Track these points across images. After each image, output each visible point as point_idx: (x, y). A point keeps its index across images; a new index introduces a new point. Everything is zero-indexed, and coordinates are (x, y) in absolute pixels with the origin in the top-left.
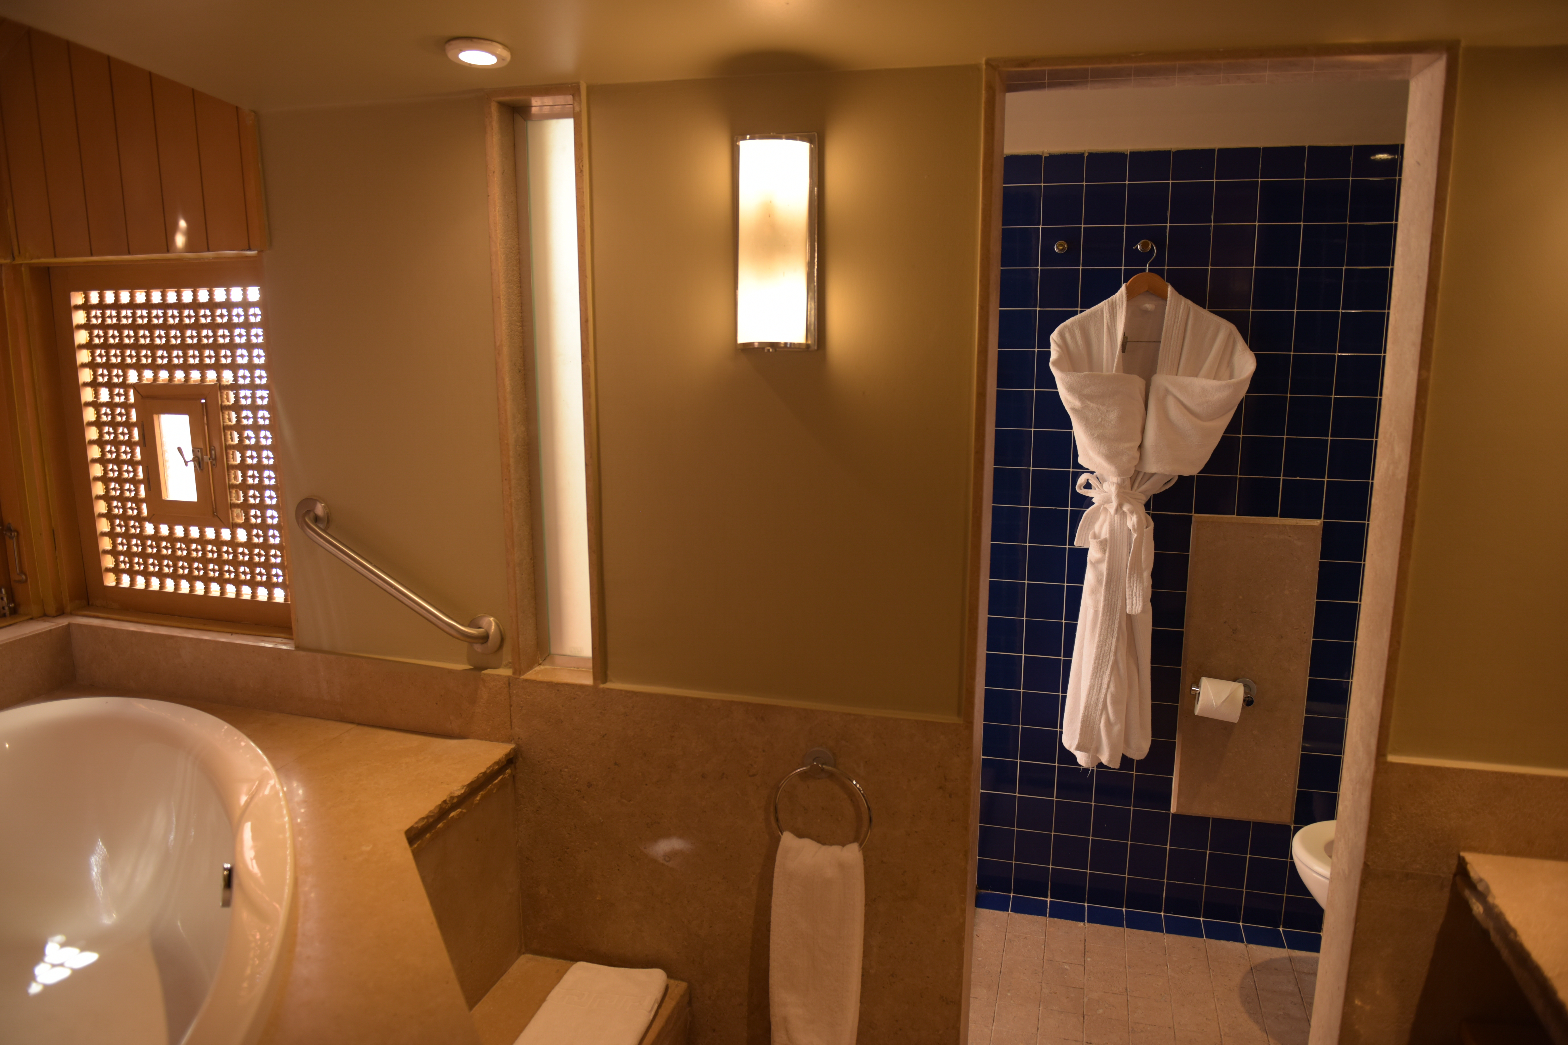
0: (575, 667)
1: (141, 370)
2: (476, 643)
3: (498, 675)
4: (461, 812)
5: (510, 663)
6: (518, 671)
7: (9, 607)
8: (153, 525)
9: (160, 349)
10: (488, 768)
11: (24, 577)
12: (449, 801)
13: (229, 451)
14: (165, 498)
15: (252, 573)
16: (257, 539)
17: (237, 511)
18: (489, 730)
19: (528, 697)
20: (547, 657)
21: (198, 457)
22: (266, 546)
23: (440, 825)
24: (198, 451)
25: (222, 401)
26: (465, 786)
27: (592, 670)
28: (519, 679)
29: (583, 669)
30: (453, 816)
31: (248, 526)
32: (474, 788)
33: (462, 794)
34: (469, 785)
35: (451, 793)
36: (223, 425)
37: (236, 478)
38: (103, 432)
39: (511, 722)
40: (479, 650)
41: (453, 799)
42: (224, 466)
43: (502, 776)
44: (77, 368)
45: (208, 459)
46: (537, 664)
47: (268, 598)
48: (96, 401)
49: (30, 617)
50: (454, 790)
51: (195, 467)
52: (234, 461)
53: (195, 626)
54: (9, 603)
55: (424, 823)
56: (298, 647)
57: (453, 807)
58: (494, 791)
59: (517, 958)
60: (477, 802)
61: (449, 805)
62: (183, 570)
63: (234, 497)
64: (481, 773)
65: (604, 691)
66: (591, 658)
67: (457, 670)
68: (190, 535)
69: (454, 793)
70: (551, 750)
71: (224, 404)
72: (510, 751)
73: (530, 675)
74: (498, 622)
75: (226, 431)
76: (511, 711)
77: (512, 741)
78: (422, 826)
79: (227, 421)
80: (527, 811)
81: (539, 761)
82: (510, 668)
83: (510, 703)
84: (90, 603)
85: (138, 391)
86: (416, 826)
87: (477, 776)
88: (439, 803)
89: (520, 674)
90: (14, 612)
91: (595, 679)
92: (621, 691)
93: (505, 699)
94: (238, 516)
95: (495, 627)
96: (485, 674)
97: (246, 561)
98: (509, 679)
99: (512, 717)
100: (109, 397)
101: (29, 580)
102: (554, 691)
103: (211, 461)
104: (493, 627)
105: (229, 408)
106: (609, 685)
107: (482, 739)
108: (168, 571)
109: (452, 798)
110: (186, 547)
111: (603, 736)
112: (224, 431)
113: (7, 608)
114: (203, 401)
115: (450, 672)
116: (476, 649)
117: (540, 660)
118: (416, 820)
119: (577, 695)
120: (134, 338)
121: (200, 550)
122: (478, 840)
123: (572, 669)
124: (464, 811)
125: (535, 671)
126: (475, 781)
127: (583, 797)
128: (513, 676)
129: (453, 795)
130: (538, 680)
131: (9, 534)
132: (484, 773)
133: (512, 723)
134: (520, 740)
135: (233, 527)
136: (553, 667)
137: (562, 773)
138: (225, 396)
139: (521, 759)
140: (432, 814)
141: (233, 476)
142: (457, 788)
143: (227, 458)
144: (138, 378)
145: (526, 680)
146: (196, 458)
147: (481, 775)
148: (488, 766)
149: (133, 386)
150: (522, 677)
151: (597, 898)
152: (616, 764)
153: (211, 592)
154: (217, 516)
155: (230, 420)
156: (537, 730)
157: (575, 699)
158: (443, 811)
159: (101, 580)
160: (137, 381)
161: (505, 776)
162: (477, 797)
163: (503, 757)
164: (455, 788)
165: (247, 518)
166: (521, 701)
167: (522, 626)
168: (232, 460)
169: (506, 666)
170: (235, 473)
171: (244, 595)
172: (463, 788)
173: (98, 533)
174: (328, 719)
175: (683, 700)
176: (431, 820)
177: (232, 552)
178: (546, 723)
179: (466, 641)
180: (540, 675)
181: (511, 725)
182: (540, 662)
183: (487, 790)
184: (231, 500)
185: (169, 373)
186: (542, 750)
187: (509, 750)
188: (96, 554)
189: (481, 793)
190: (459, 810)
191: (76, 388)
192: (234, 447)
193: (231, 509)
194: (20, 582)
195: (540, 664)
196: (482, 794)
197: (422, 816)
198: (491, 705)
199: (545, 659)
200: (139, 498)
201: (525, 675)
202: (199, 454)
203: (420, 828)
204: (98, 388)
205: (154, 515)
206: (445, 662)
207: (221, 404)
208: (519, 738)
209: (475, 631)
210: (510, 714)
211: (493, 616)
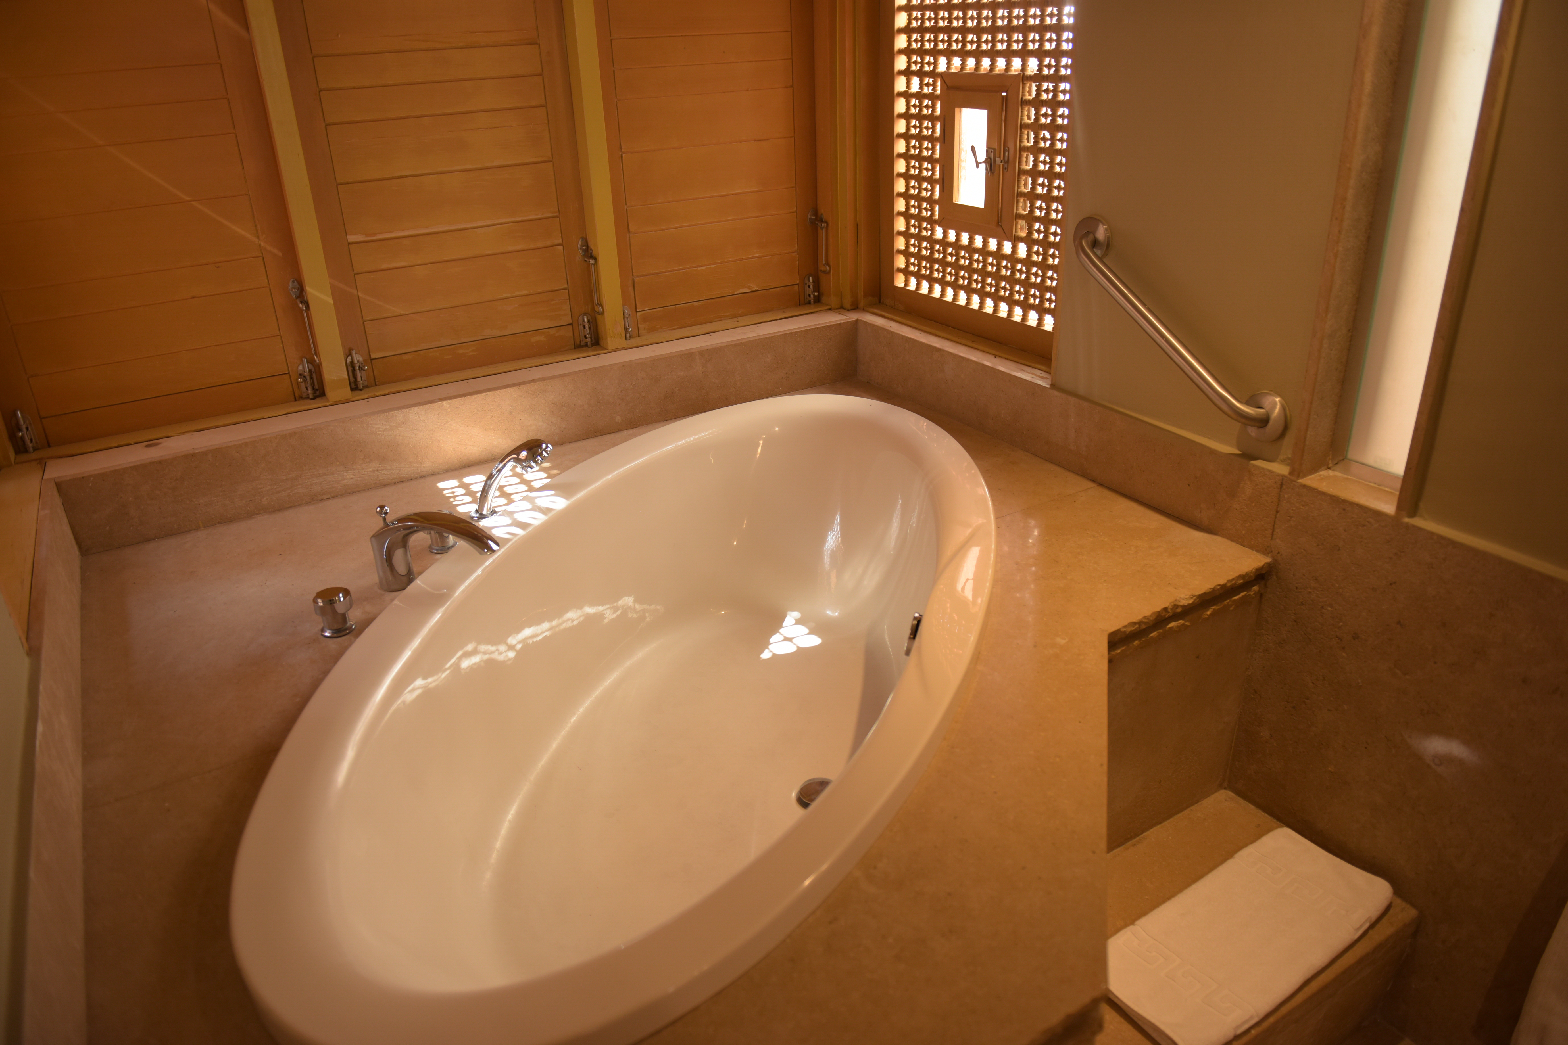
0: (1375, 484)
1: (951, 57)
2: (1251, 426)
3: (1270, 471)
4: (1183, 624)
5: (1289, 459)
6: (1297, 472)
7: (814, 296)
8: (943, 229)
9: (971, 33)
10: (1229, 581)
11: (828, 268)
12: (1171, 609)
13: (1022, 153)
14: (955, 201)
15: (1026, 293)
16: (1037, 257)
17: (1022, 223)
18: (1244, 532)
19: (1301, 507)
20: (1340, 461)
21: (991, 159)
22: (1044, 266)
23: (1154, 634)
24: (992, 152)
25: (1023, 95)
26: (1195, 596)
27: (1398, 493)
28: (1295, 482)
29: (1387, 489)
30: (1172, 627)
31: (1030, 242)
32: (1206, 600)
33: (1189, 604)
34: (1200, 596)
35: (1176, 600)
36: (1021, 122)
37: (1026, 185)
38: (910, 125)
39: (1273, 531)
40: (1253, 434)
41: (1177, 608)
42: (1016, 170)
43: (1245, 593)
44: (894, 54)
45: (1000, 161)
46: (1326, 467)
47: (1038, 324)
48: (907, 91)
49: (829, 307)
50: (1180, 598)
51: (986, 169)
52: (1026, 165)
53: (964, 342)
54: (814, 291)
55: (1134, 628)
56: (1053, 386)
57: (1175, 617)
58: (1231, 609)
59: (1216, 791)
60: (1207, 616)
61: (1171, 614)
62: (963, 280)
63: (1021, 207)
64: (1219, 585)
65: (1408, 527)
66: (1402, 477)
67: (1221, 452)
68: (975, 244)
69: (1179, 601)
70: (1316, 579)
71: (1025, 98)
72: (1264, 565)
73: (1311, 481)
74: (1285, 404)
75: (1023, 130)
76: (1276, 517)
77: (1269, 553)
78: (1131, 632)
79: (1026, 118)
80: (1268, 638)
81: (1297, 588)
82: (1288, 465)
83: (1277, 508)
84: (882, 300)
85: (944, 81)
86: (1124, 630)
87: (1212, 587)
88: (1159, 609)
89: (1298, 477)
90: (818, 300)
91: (1399, 507)
92: (1433, 534)
93: (1272, 502)
94: (1022, 229)
95: (1279, 410)
96: (1254, 465)
97: (1023, 280)
98: (1283, 479)
99: (1275, 526)
100: (919, 87)
101: (832, 271)
102: (1337, 509)
103: (1003, 163)
104: (1277, 410)
105: (1029, 103)
106: (1417, 522)
107: (1233, 541)
108: (950, 280)
109: (1176, 606)
110: (968, 256)
111: (1391, 584)
112: (1021, 130)
113: (812, 296)
114: (1004, 94)
115: (1213, 452)
116: (1250, 432)
117: (1330, 462)
118: (1126, 623)
119: (1368, 522)
120: (948, 20)
121: (981, 262)
122: (1198, 657)
123: (1371, 484)
124: (1188, 624)
125: (1320, 475)
126: (1210, 592)
127: (1344, 648)
128: (1289, 476)
129: (1177, 603)
130: (1320, 490)
131: (819, 225)
132: (1223, 586)
133: (1275, 533)
134: (1279, 555)
135: (1015, 240)
136: (1346, 476)
137: (1324, 610)
138: (1027, 89)
139: (1275, 577)
140: (1146, 621)
141: (1023, 183)
142: (1184, 596)
143: (1020, 162)
144: (947, 66)
145: (1305, 486)
146: (989, 160)
147: (1219, 587)
148: (1230, 578)
149: (941, 75)
150: (1300, 481)
151: (1330, 769)
152: (1399, 623)
153: (985, 308)
154: (1001, 226)
155: (1029, 118)
156: (1304, 550)
157: (1364, 526)
158: (1160, 620)
159: (892, 280)
160: (945, 70)
161: (1250, 593)
162: (1207, 611)
163: (1252, 571)
164: (1182, 596)
165: (1030, 233)
166: (1292, 510)
167: (1316, 417)
168: (1025, 164)
169: (1283, 461)
170: (1026, 179)
171: (1016, 316)
172: (1192, 598)
173: (895, 231)
174: (1069, 471)
175: (1525, 573)
176: (1144, 627)
177: (1010, 267)
178: (1318, 545)
179: (1239, 422)
180: (1325, 484)
181: (1272, 535)
182: (1330, 465)
183: (1222, 606)
184: (1017, 209)
185: (976, 61)
186: (1304, 575)
187: (1263, 563)
188: (890, 253)
189: (1213, 607)
190: (1181, 622)
191: (890, 76)
192: (1027, 149)
193: (1016, 220)
194: (824, 272)
195: (1329, 468)
196: (1214, 609)
197: (1134, 621)
198: (1253, 504)
199: (1337, 464)
200: (933, 199)
201: (1305, 479)
202: (992, 156)
203: (1128, 633)
204: (910, 77)
205: (944, 218)
206: (1209, 438)
207: (1022, 98)
208: (1278, 553)
209: (1252, 410)
210: (1275, 522)
211: (1280, 396)
